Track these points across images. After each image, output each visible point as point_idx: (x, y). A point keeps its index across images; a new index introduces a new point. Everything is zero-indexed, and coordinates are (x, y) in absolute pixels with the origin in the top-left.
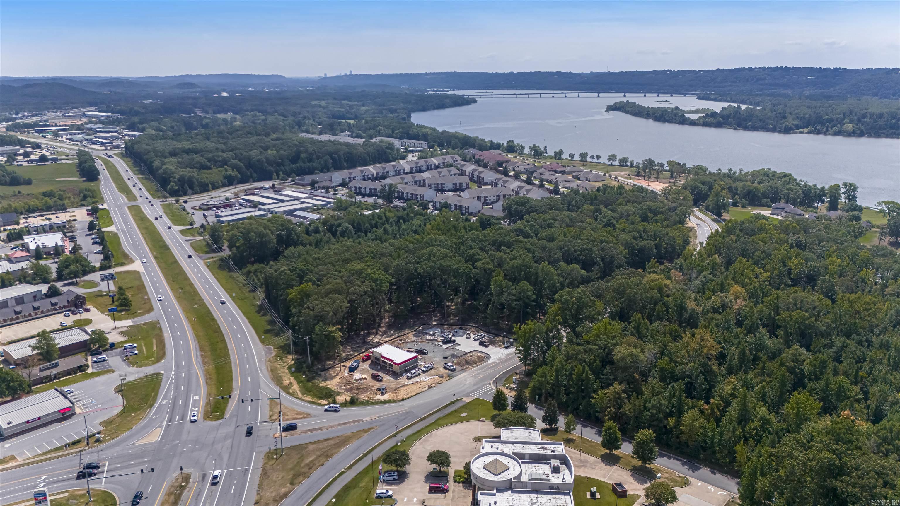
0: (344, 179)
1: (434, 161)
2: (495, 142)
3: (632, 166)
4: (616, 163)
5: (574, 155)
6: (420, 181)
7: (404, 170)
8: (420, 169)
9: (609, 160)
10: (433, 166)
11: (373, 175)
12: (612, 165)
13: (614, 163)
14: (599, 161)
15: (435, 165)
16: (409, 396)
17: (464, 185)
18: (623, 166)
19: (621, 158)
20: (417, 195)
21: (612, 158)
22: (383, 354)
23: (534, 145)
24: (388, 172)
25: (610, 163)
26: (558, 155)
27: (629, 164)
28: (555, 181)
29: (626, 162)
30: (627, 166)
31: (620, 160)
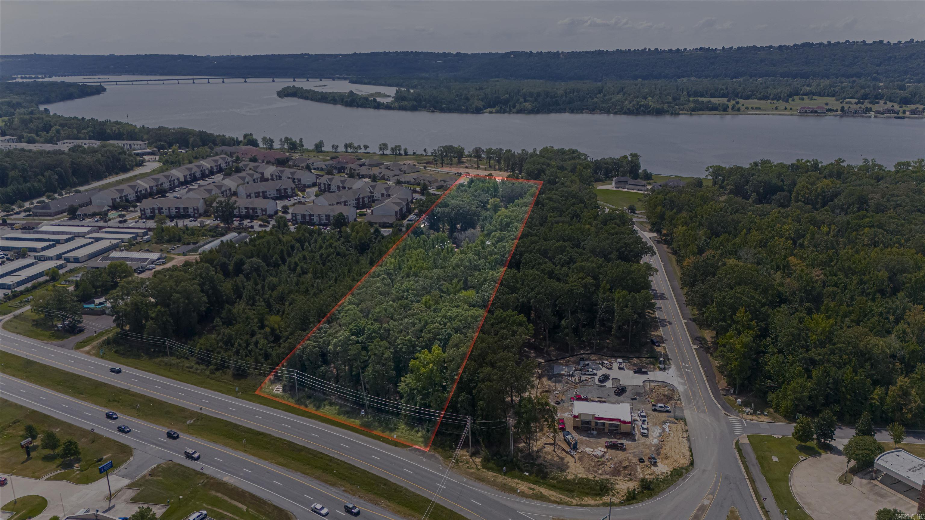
0: (114, 200)
1: (206, 164)
2: (227, 136)
3: (406, 154)
4: (388, 152)
5: (337, 146)
6: (226, 191)
7: (178, 179)
8: (195, 177)
9: (381, 149)
10: (207, 171)
11: (146, 190)
12: (383, 154)
13: (385, 152)
14: (366, 151)
15: (208, 169)
16: (688, 454)
17: (289, 190)
18: (396, 154)
19: (393, 146)
20: (256, 209)
21: (384, 146)
22: (596, 415)
23: (287, 138)
24: (162, 184)
25: (381, 152)
26: (319, 147)
27: (402, 152)
28: (380, 176)
29: (399, 150)
30: (400, 154)
31: (392, 148)
